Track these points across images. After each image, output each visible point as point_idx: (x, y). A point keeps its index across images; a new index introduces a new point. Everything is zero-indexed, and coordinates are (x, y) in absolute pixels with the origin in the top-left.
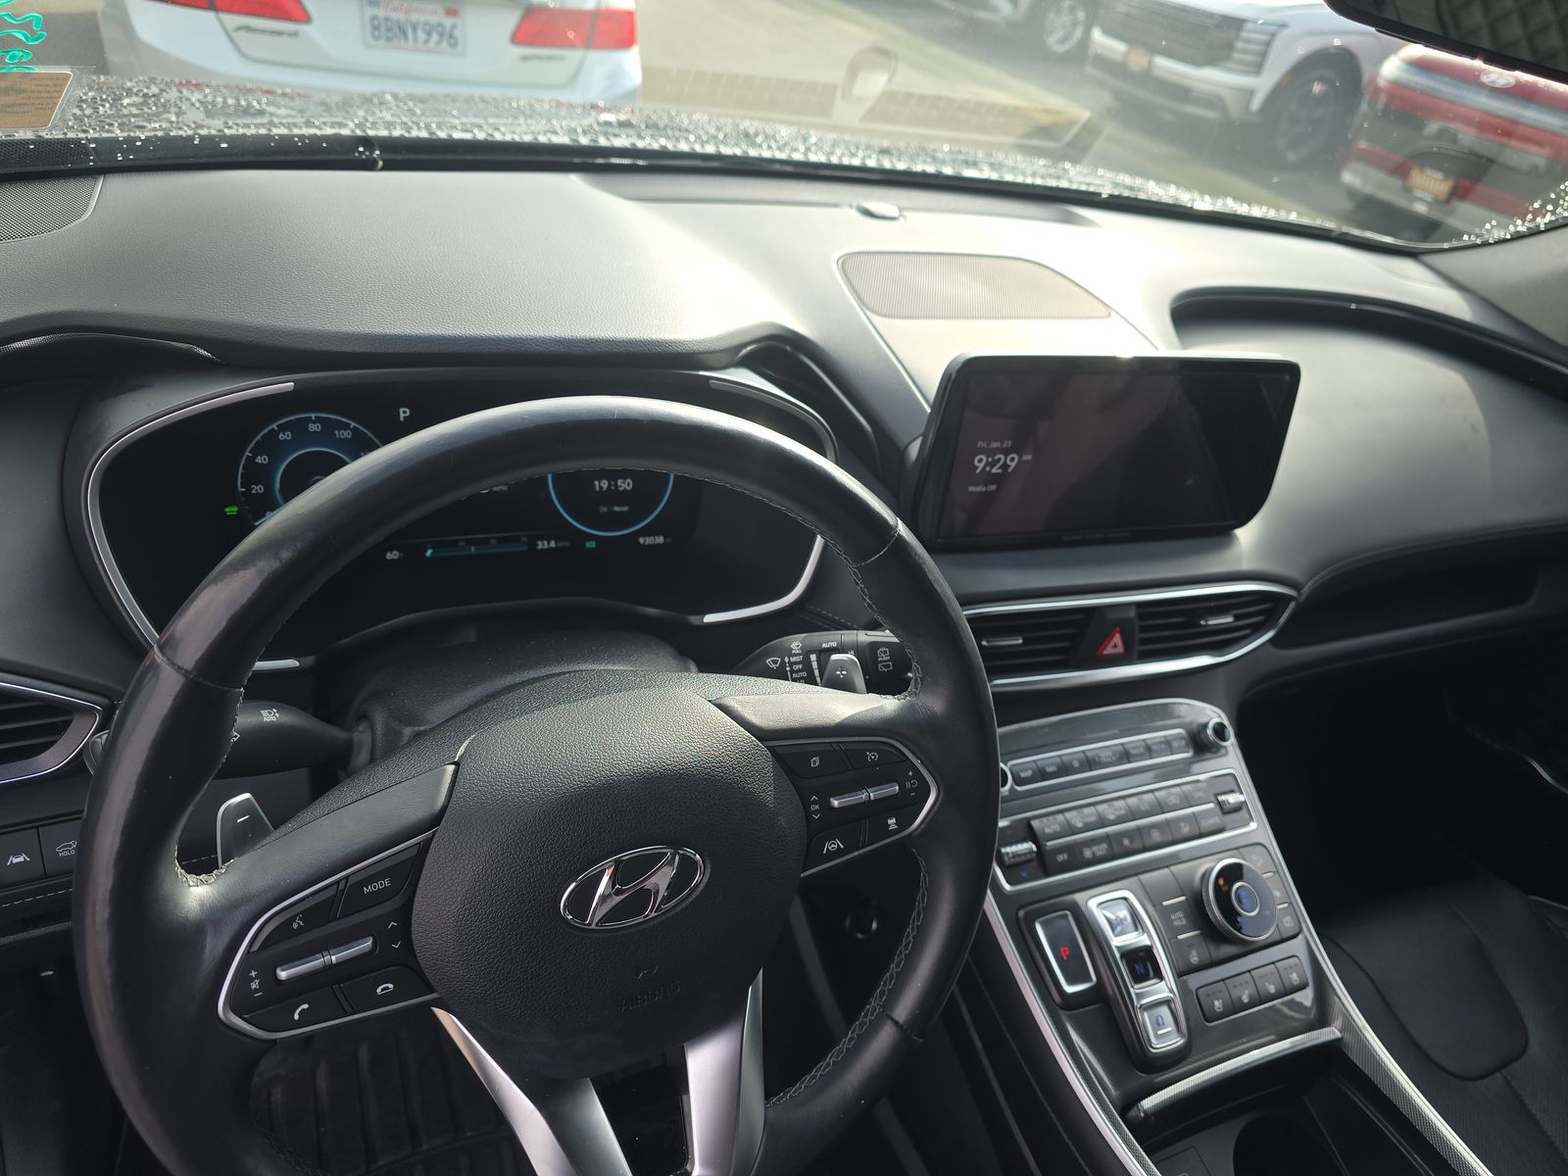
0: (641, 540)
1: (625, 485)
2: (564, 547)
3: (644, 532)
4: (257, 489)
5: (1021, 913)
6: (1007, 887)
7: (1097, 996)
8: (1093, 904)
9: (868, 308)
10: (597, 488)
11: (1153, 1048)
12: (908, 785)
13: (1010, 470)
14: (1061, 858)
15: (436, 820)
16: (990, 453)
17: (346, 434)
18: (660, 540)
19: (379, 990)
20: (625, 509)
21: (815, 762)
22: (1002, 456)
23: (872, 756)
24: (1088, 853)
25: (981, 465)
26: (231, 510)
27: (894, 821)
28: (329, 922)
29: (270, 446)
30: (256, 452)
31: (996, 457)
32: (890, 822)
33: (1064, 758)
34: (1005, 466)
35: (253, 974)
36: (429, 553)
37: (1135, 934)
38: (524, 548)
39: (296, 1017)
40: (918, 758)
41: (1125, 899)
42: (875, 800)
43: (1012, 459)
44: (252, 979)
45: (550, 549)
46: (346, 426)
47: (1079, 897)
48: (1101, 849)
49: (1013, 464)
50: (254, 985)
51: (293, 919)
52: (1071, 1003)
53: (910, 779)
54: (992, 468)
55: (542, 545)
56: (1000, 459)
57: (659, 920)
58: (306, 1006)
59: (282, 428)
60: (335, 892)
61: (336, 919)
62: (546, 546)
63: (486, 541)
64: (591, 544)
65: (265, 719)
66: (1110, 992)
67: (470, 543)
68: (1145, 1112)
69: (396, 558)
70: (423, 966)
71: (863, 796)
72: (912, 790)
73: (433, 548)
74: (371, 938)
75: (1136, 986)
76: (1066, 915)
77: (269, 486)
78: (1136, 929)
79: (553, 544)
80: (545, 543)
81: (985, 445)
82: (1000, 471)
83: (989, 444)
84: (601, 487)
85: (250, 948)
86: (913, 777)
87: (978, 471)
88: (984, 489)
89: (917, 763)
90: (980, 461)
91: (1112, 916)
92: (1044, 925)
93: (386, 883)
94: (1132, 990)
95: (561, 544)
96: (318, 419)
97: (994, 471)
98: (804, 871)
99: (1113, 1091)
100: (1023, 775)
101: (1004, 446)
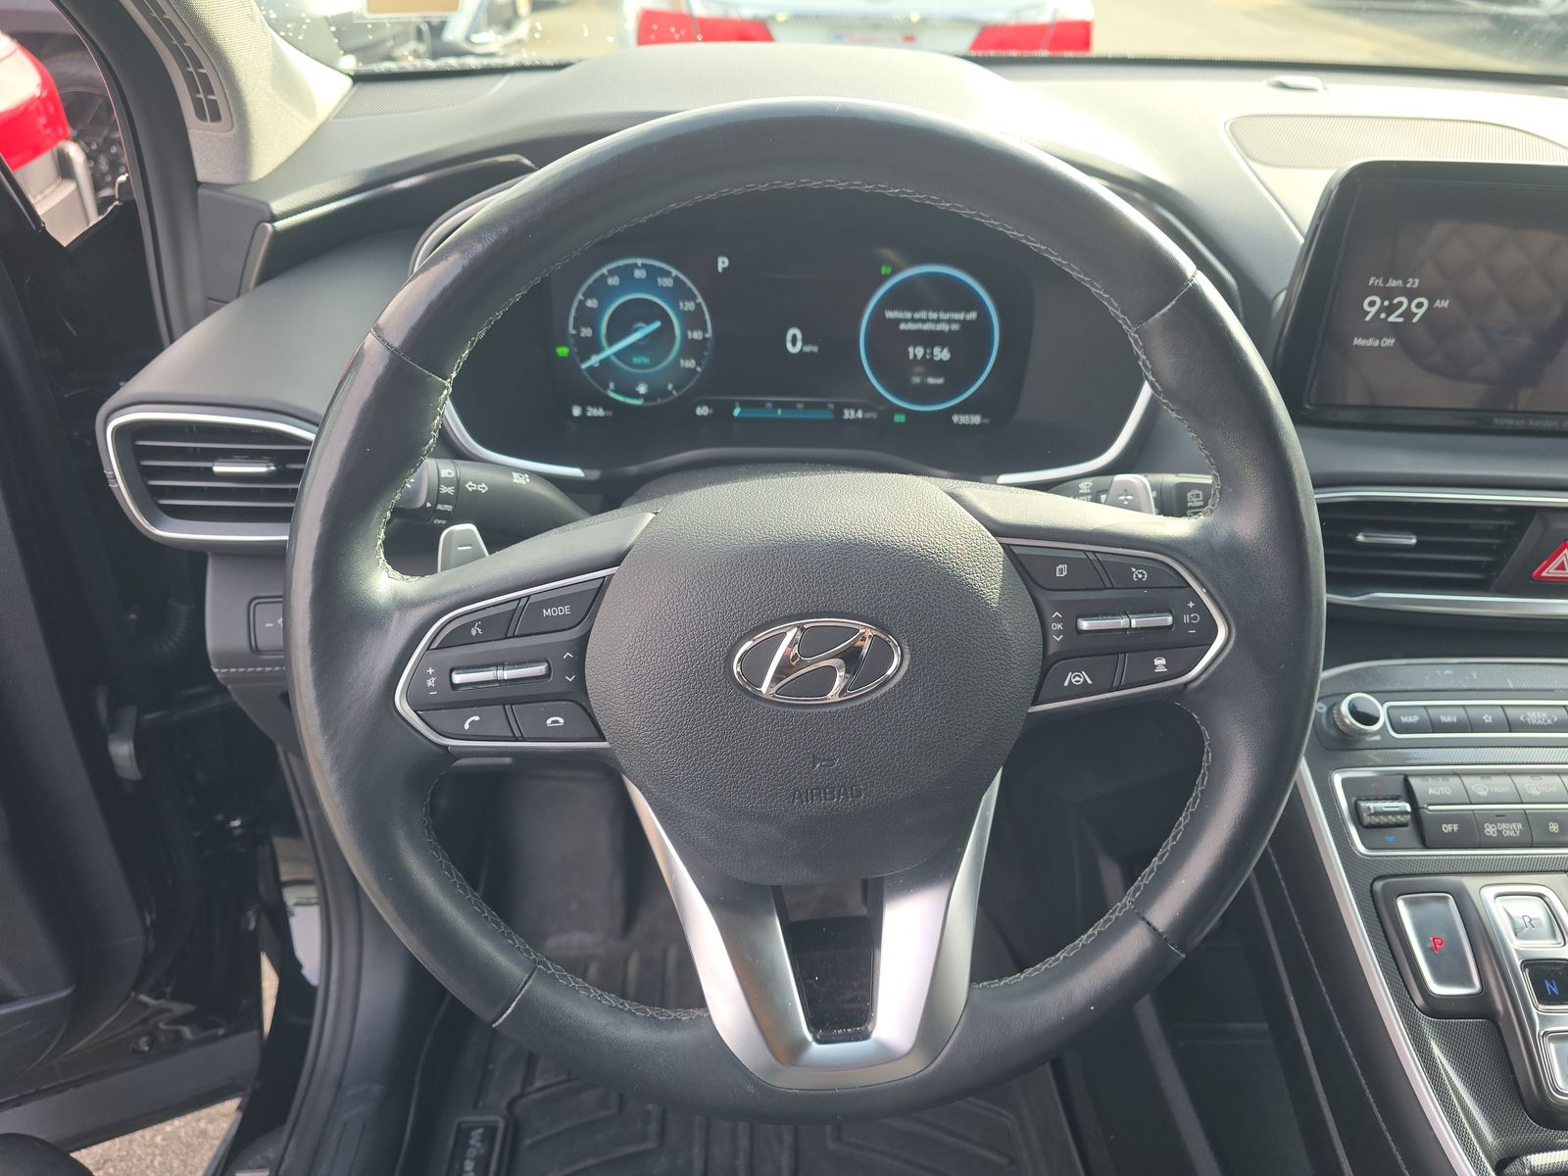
0: (955, 418)
1: (942, 354)
2: (871, 419)
3: (961, 409)
4: (586, 332)
5: (1378, 885)
6: (1361, 848)
7: (1479, 1008)
8: (1488, 894)
9: (1253, 160)
10: (911, 356)
11: (1557, 1091)
12: (1186, 619)
13: (1415, 320)
14: (1447, 828)
15: (617, 560)
16: (1387, 293)
17: (667, 282)
18: (976, 419)
19: (549, 721)
20: (940, 381)
21: (1061, 571)
22: (1405, 300)
23: (1138, 574)
24: (1490, 830)
25: (1373, 310)
26: (562, 351)
27: (1163, 661)
28: (506, 638)
29: (601, 291)
30: (588, 295)
31: (1395, 301)
32: (1157, 662)
33: (1471, 712)
34: (1408, 314)
35: (431, 671)
36: (737, 412)
37: (1549, 942)
38: (830, 416)
39: (467, 726)
40: (1202, 585)
41: (1541, 896)
42: (1136, 629)
43: (1420, 305)
44: (429, 677)
45: (857, 420)
46: (668, 274)
47: (1470, 883)
48: (1512, 830)
49: (1421, 312)
50: (430, 683)
51: (471, 624)
52: (1437, 1009)
53: (1190, 611)
54: (1388, 315)
55: (849, 414)
56: (1400, 304)
57: (843, 707)
58: (477, 718)
59: (612, 273)
60: (514, 607)
61: (514, 637)
62: (853, 416)
63: (792, 405)
64: (900, 418)
65: (515, 480)
66: (1500, 1007)
67: (776, 405)
68: (1531, 1169)
69: (706, 414)
70: (593, 705)
71: (1122, 622)
72: (1191, 626)
73: (741, 406)
74: (546, 664)
75: (1541, 1007)
76: (1445, 898)
77: (596, 331)
78: (1554, 936)
79: (860, 414)
80: (853, 412)
81: (1379, 282)
82: (1401, 320)
83: (1386, 281)
84: (915, 356)
85: (430, 645)
86: (1193, 610)
87: (1368, 318)
88: (1377, 343)
89: (1201, 593)
90: (1372, 304)
91: (1517, 913)
92: (1410, 903)
93: (566, 610)
94: (1534, 1011)
95: (869, 415)
96: (644, 266)
97: (1392, 319)
98: (1035, 703)
99: (1489, 1136)
100: (1404, 719)
101: (1408, 286)
